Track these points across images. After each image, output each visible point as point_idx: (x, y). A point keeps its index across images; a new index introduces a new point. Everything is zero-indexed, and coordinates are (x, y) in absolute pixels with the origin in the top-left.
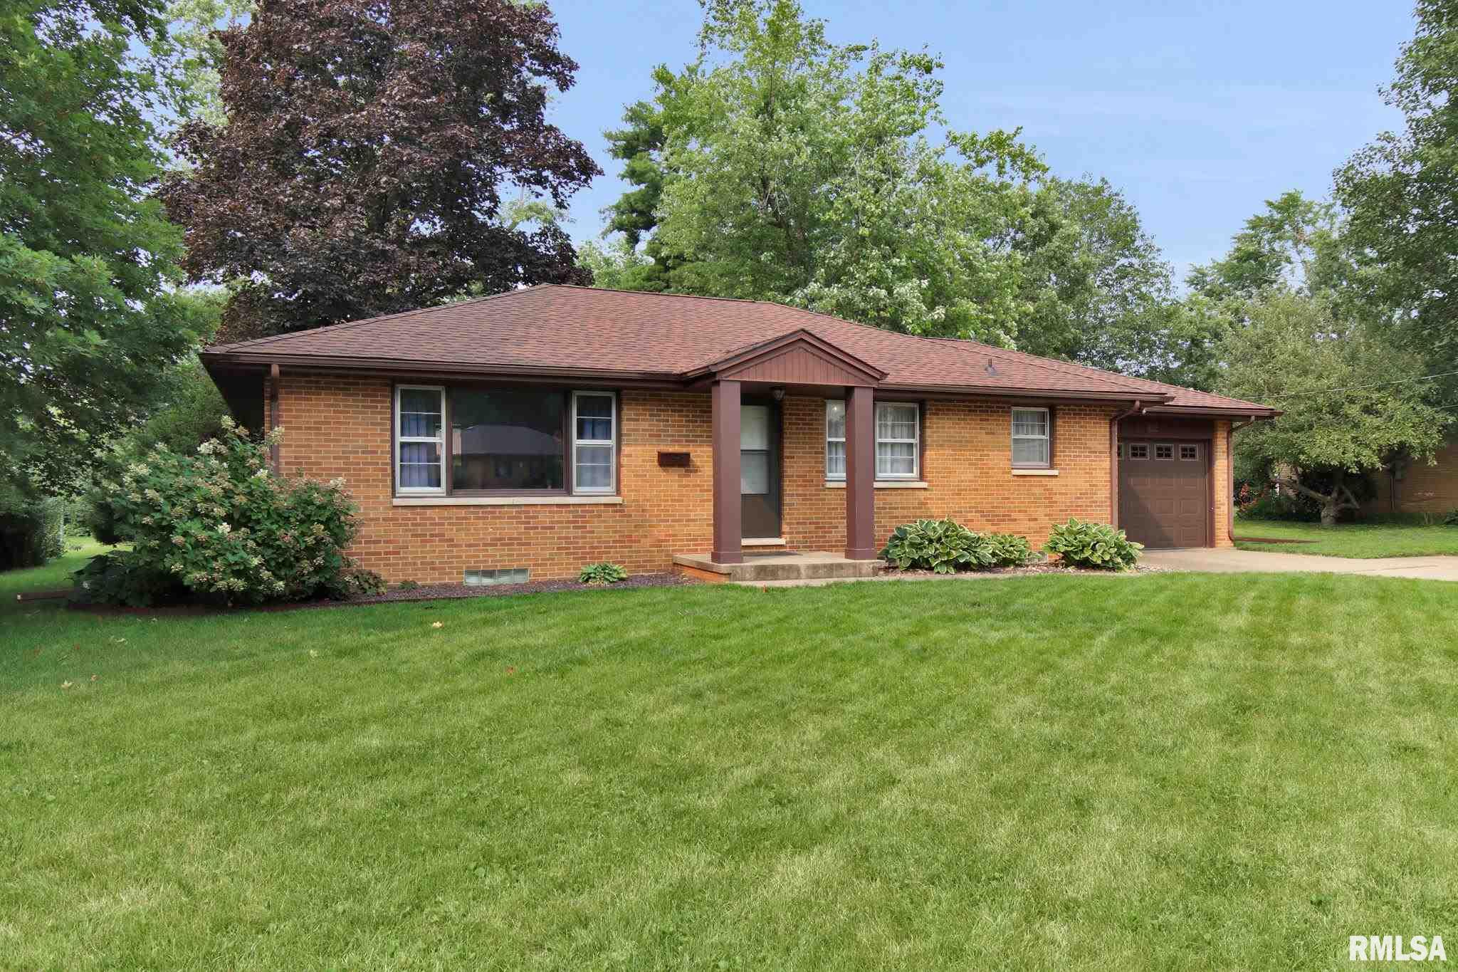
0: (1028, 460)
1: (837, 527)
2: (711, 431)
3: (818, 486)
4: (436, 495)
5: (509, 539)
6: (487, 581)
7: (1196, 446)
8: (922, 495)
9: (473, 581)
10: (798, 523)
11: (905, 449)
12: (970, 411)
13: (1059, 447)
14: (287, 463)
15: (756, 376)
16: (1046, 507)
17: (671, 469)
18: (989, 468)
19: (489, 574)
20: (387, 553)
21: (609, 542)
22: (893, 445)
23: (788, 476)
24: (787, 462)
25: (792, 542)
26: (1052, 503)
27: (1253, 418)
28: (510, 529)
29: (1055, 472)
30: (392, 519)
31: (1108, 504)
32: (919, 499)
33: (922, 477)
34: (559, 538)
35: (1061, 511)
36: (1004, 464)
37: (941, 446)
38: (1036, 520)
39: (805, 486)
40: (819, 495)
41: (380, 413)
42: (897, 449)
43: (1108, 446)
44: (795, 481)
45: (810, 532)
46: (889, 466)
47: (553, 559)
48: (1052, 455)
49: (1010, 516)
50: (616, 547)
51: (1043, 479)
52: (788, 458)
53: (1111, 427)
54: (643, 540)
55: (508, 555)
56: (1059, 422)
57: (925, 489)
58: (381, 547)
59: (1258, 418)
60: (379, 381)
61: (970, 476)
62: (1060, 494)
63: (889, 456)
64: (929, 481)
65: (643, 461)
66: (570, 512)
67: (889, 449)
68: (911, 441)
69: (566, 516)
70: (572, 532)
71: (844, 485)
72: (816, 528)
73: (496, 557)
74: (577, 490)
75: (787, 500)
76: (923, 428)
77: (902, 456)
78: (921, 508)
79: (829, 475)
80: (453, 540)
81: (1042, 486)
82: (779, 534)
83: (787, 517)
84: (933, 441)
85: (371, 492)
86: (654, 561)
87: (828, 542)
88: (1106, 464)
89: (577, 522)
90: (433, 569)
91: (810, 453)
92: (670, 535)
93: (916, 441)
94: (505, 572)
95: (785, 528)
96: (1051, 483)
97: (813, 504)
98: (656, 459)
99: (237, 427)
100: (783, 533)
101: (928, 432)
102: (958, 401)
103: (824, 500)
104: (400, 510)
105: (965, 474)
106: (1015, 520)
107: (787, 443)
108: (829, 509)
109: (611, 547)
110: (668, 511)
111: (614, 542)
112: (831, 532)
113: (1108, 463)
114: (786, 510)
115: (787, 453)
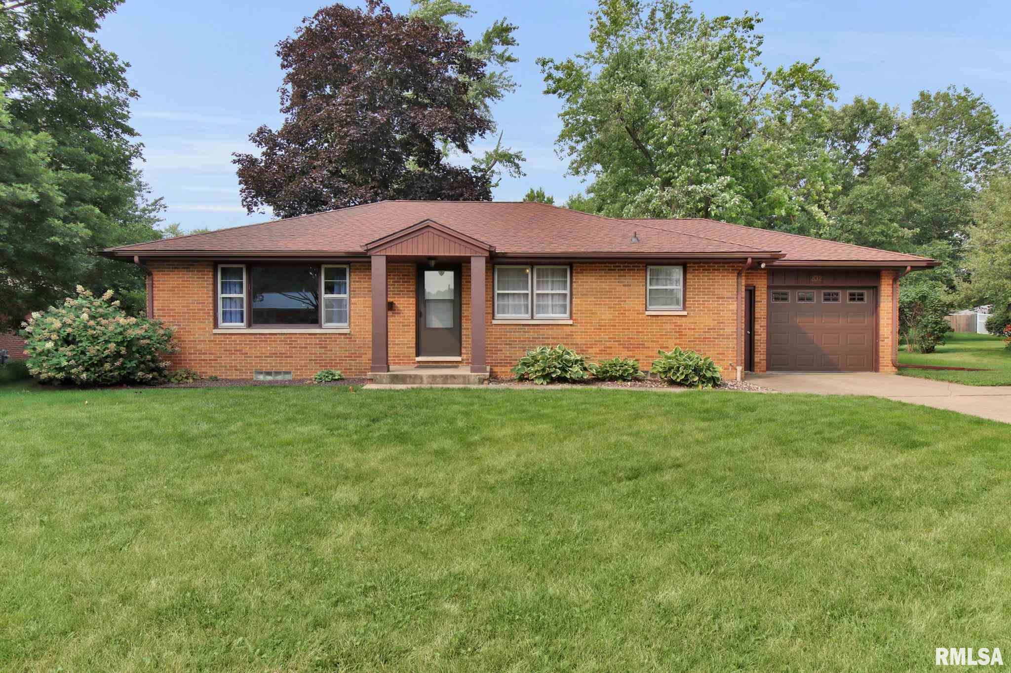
0: (666, 304)
1: (502, 350)
2: (409, 288)
4: (239, 327)
5: (280, 354)
6: (269, 378)
7: (865, 292)
8: (569, 329)
9: (261, 377)
11: (561, 298)
12: (609, 270)
13: (692, 294)
14: (158, 310)
15: (396, 251)
16: (677, 338)
18: (626, 311)
19: (269, 374)
20: (210, 360)
21: (342, 357)
22: (553, 295)
23: (465, 316)
24: (464, 307)
25: (468, 359)
26: (681, 335)
27: (909, 268)
28: (282, 348)
29: (685, 313)
30: (212, 341)
31: (735, 336)
32: (567, 332)
33: (571, 317)
34: (310, 354)
35: (690, 341)
36: (639, 307)
37: (584, 295)
41: (207, 281)
42: (556, 298)
46: (550, 309)
47: (306, 366)
48: (685, 301)
49: (644, 344)
50: (346, 360)
51: (675, 318)
52: (465, 304)
53: (738, 279)
54: (363, 356)
55: (280, 363)
56: (689, 276)
57: (574, 325)
58: (207, 357)
59: (914, 268)
60: (206, 263)
61: (609, 316)
62: (689, 329)
63: (550, 303)
64: (574, 320)
65: (364, 307)
66: (317, 338)
67: (550, 297)
68: (564, 292)
69: (314, 341)
70: (318, 350)
73: (271, 364)
74: (325, 325)
75: (464, 332)
76: (572, 283)
77: (559, 302)
78: (567, 338)
79: (497, 315)
80: (247, 354)
81: (672, 323)
83: (464, 343)
84: (578, 292)
85: (202, 325)
87: (495, 360)
88: (734, 307)
89: (322, 344)
90: (236, 370)
93: (568, 292)
94: (277, 373)
96: (681, 321)
99: (85, 290)
100: (462, 354)
102: (599, 263)
103: (492, 332)
104: (218, 336)
105: (605, 315)
106: (648, 347)
107: (464, 294)
108: (495, 338)
109: (343, 360)
111: (345, 357)
112: (497, 354)
114: (463, 338)
115: (464, 301)
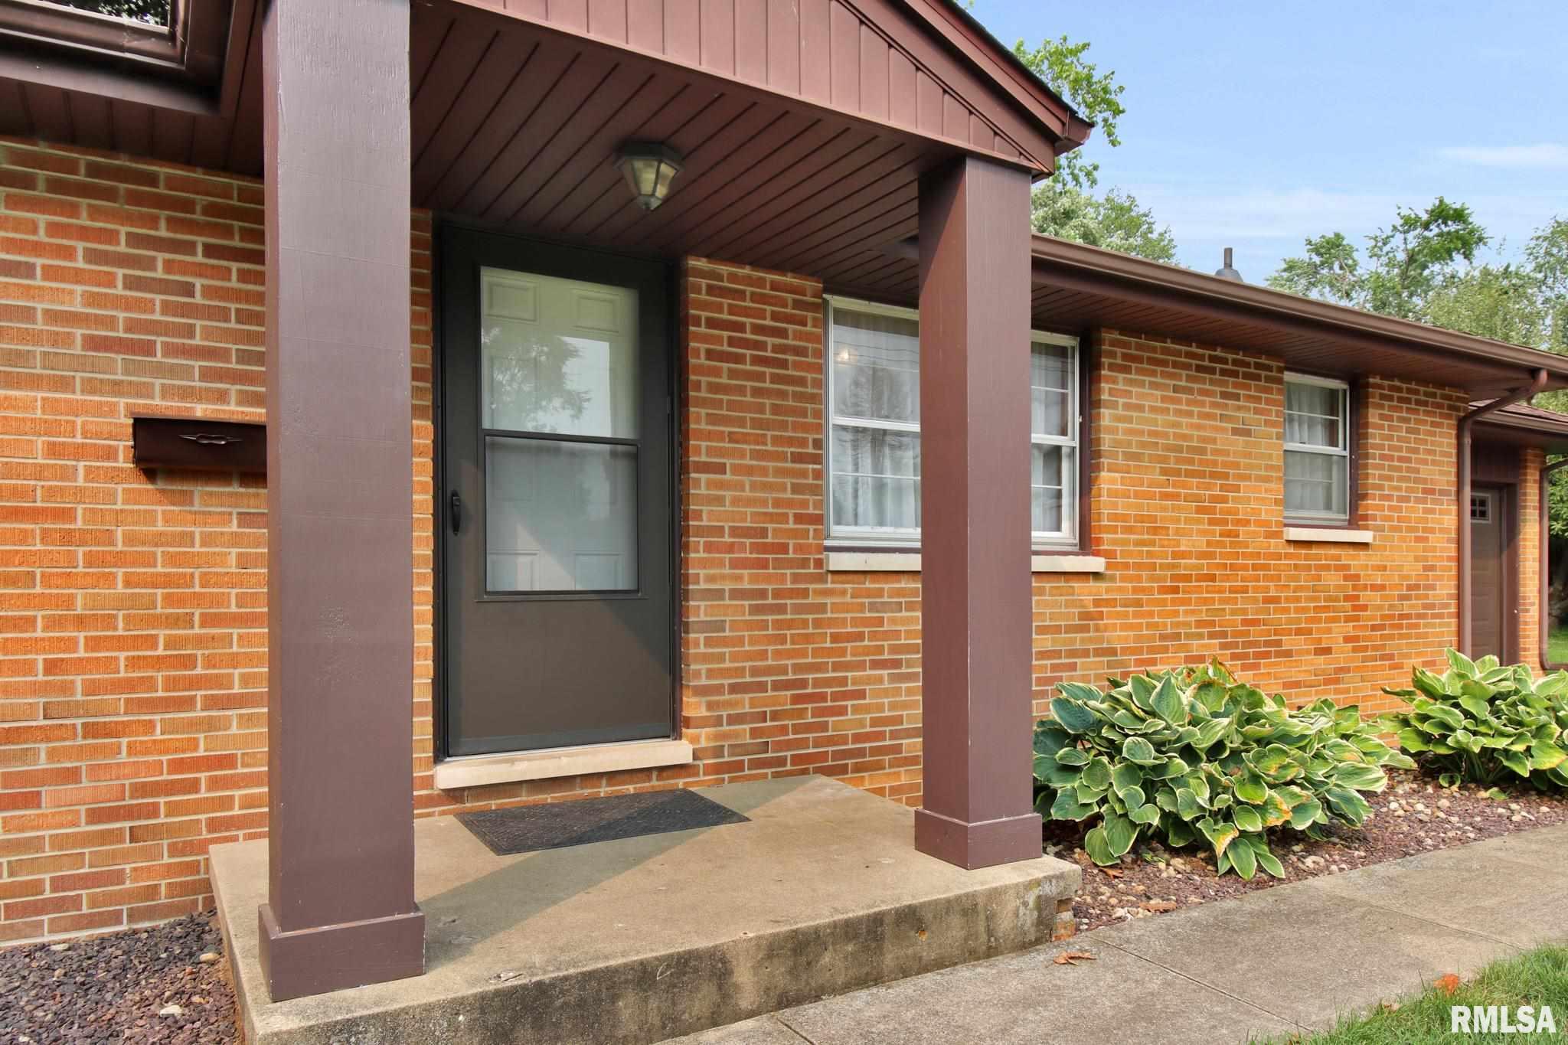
0: (1312, 506)
1: (861, 695)
2: (259, 298)
3: (804, 563)
8: (1086, 592)
10: (734, 689)
13: (1374, 475)
16: (1348, 619)
17: (200, 491)
18: (1239, 522)
23: (702, 531)
24: (700, 485)
25: (718, 751)
26: (1358, 610)
29: (1364, 536)
31: (1453, 610)
32: (1081, 604)
33: (1086, 543)
35: (1374, 628)
36: (1271, 513)
37: (1136, 457)
38: (1327, 651)
39: (763, 564)
40: (805, 593)
43: (1453, 479)
44: (731, 548)
45: (775, 716)
48: (1356, 496)
51: (1333, 551)
52: (706, 468)
53: (1459, 437)
56: (1373, 416)
57: (1096, 575)
61: (1200, 543)
62: (1374, 588)
64: (1108, 554)
68: (1057, 440)
71: (914, 562)
72: (796, 699)
75: (699, 611)
76: (1089, 404)
78: (1084, 629)
79: (836, 530)
81: (1338, 568)
82: (672, 726)
83: (697, 671)
84: (1117, 443)
86: (118, 877)
87: (831, 741)
88: (1450, 521)
91: (780, 457)
92: (198, 764)
93: (1069, 442)
95: (693, 706)
96: (1356, 561)
97: (790, 625)
98: (125, 445)
100: (687, 722)
101: (1106, 417)
103: (822, 608)
105: (1188, 536)
106: (1288, 654)
107: (699, 419)
108: (835, 638)
110: (189, 662)
112: (842, 711)
113: (1454, 517)
114: (697, 643)
115: (700, 450)
